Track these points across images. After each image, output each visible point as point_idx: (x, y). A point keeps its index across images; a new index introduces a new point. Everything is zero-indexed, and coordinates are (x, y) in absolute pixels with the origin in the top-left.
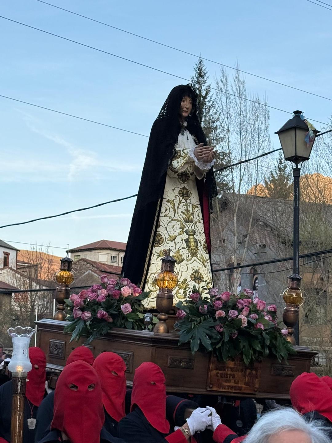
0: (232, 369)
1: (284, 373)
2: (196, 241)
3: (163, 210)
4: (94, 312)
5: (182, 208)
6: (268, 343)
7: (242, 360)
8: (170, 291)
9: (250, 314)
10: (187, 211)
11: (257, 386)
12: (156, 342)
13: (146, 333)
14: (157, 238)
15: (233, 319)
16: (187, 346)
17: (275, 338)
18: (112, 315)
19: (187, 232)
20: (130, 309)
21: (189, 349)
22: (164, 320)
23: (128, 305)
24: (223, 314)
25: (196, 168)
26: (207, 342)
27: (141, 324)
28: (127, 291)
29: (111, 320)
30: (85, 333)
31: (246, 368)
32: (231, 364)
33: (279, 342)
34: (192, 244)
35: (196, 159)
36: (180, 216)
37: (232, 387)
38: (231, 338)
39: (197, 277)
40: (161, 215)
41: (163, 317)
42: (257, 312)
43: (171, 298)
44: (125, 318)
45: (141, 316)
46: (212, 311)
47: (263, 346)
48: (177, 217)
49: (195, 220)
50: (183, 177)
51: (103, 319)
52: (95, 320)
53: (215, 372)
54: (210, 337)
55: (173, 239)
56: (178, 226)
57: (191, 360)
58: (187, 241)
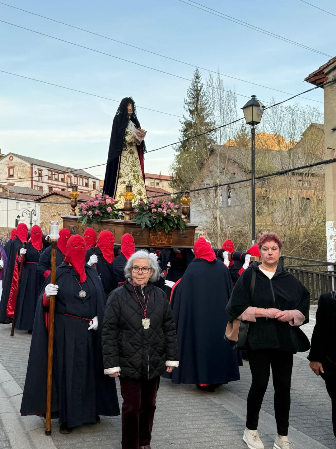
0: (160, 235)
1: (183, 236)
2: (138, 176)
3: (122, 161)
4: (93, 211)
5: (131, 160)
6: (176, 222)
7: (165, 231)
8: (130, 200)
9: (167, 210)
10: (133, 161)
11: (171, 242)
12: (125, 224)
13: (120, 220)
14: (120, 175)
15: (160, 212)
16: (140, 226)
17: (179, 220)
18: (102, 212)
19: (134, 171)
20: (111, 210)
21: (141, 227)
22: (128, 214)
23: (110, 208)
24: (156, 210)
25: (137, 140)
26: (149, 224)
27: (116, 216)
28: (108, 201)
29: (102, 215)
30: (89, 222)
31: (166, 234)
32: (160, 233)
33: (181, 222)
34: (137, 177)
35: (137, 136)
36: (130, 164)
37: (160, 244)
38: (159, 221)
39: (140, 193)
40: (121, 164)
41: (128, 213)
42: (170, 208)
43: (131, 204)
44: (109, 214)
45: (116, 212)
46: (150, 210)
47: (174, 224)
48: (128, 164)
49: (137, 165)
50: (131, 144)
51: (98, 215)
52: (94, 215)
53: (152, 237)
54: (150, 221)
55: (127, 175)
56: (129, 169)
57: (142, 231)
58: (134, 176)
